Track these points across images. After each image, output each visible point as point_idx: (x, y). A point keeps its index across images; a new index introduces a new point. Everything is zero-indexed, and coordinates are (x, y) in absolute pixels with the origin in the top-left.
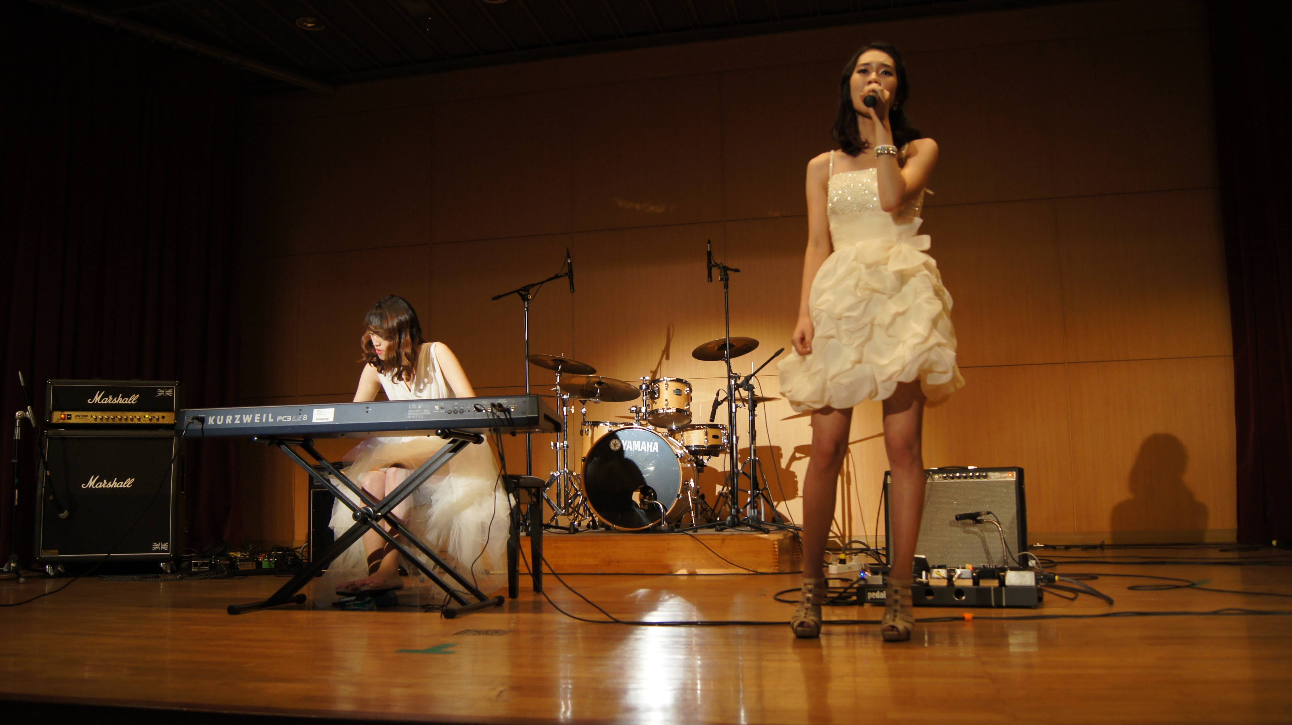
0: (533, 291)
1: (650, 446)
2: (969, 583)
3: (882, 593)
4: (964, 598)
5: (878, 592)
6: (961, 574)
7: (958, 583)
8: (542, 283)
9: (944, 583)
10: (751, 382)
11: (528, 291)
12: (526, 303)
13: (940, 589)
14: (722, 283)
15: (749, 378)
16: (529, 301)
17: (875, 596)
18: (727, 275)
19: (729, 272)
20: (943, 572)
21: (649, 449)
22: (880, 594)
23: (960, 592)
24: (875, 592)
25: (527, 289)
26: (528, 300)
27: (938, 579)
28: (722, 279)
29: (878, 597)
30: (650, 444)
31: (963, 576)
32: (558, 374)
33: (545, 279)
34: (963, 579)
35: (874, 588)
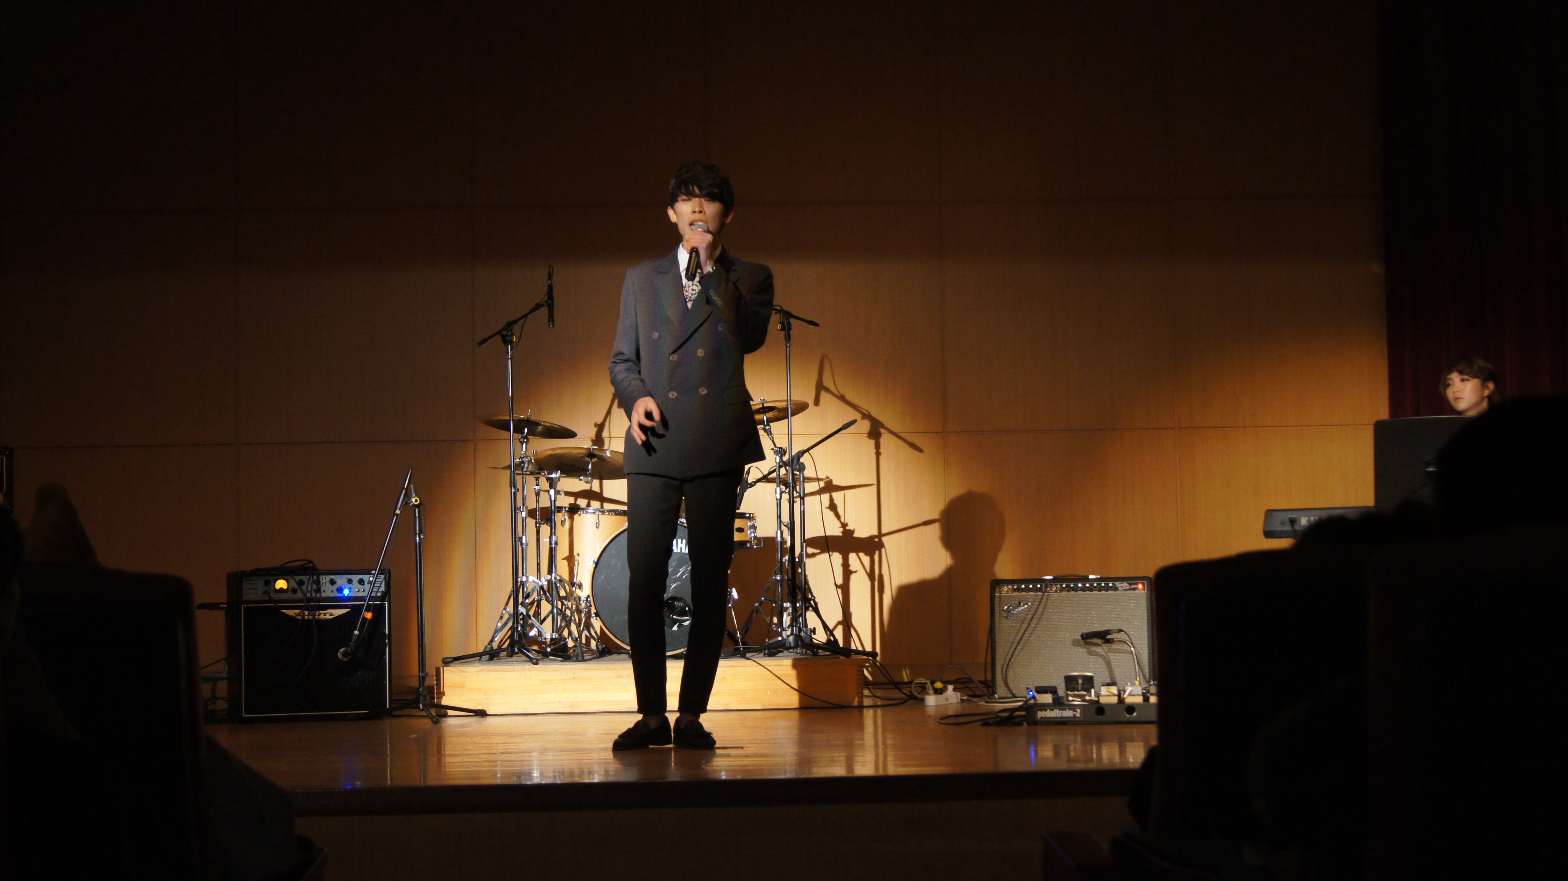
0: (516, 328)
1: (681, 545)
2: (1139, 700)
3: (1052, 712)
4: (1135, 714)
5: (1049, 710)
6: (1131, 691)
7: (1129, 700)
8: (525, 316)
9: (1115, 700)
10: (802, 460)
11: (511, 330)
12: (509, 346)
13: (1110, 706)
14: (783, 333)
15: (800, 454)
16: (513, 344)
17: (1045, 715)
18: (789, 324)
19: (793, 322)
20: (1114, 689)
21: (681, 548)
22: (1050, 712)
23: (1131, 709)
24: (1045, 710)
25: (510, 325)
26: (511, 342)
27: (1108, 696)
28: (783, 329)
29: (1048, 716)
30: (682, 543)
31: (1133, 693)
32: (524, 440)
33: (528, 310)
34: (1133, 695)
35: (1044, 707)
